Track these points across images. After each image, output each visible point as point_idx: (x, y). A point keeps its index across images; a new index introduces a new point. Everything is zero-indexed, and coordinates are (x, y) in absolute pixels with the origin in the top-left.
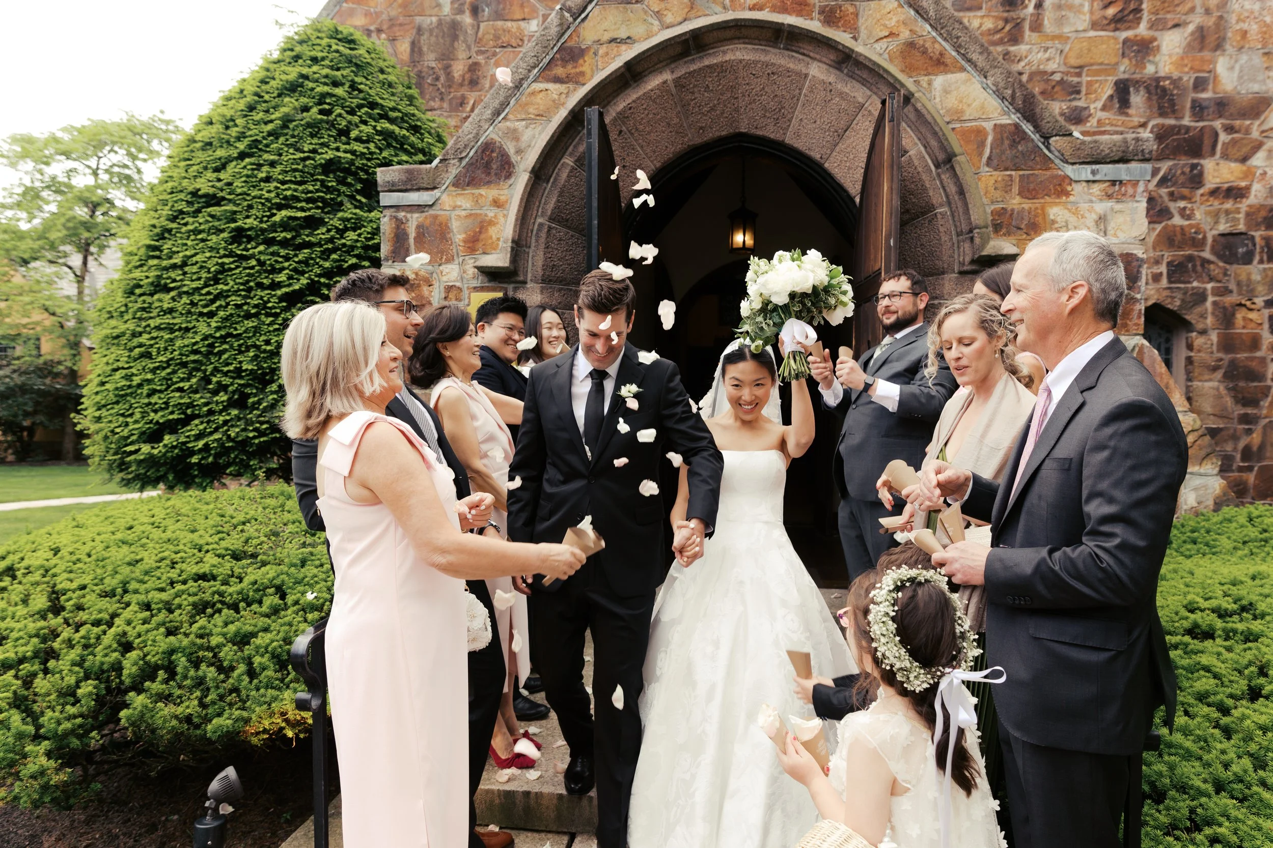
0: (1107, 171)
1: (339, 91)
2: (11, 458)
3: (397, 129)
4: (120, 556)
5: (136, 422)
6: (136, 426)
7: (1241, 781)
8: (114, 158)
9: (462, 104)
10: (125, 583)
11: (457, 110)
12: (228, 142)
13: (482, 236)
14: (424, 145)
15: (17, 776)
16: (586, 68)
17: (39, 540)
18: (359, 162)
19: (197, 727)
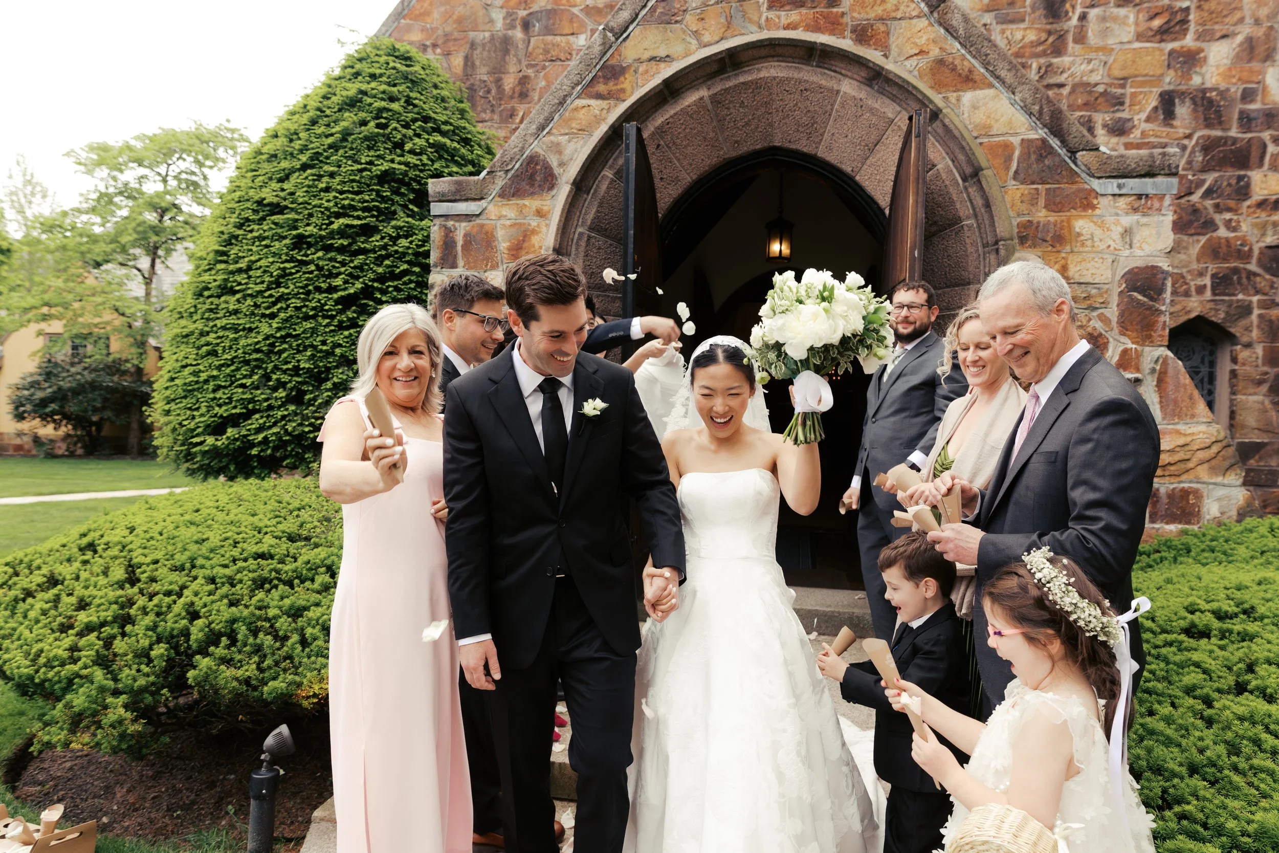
0: (1133, 185)
1: (395, 106)
2: (80, 451)
3: (448, 142)
4: (189, 535)
5: (202, 415)
6: (202, 419)
7: (1214, 765)
8: (182, 165)
9: (512, 116)
10: (193, 560)
11: (506, 122)
12: (292, 154)
13: (526, 245)
14: (474, 156)
15: (99, 725)
16: (626, 85)
17: (116, 520)
18: (412, 174)
19: (255, 688)
